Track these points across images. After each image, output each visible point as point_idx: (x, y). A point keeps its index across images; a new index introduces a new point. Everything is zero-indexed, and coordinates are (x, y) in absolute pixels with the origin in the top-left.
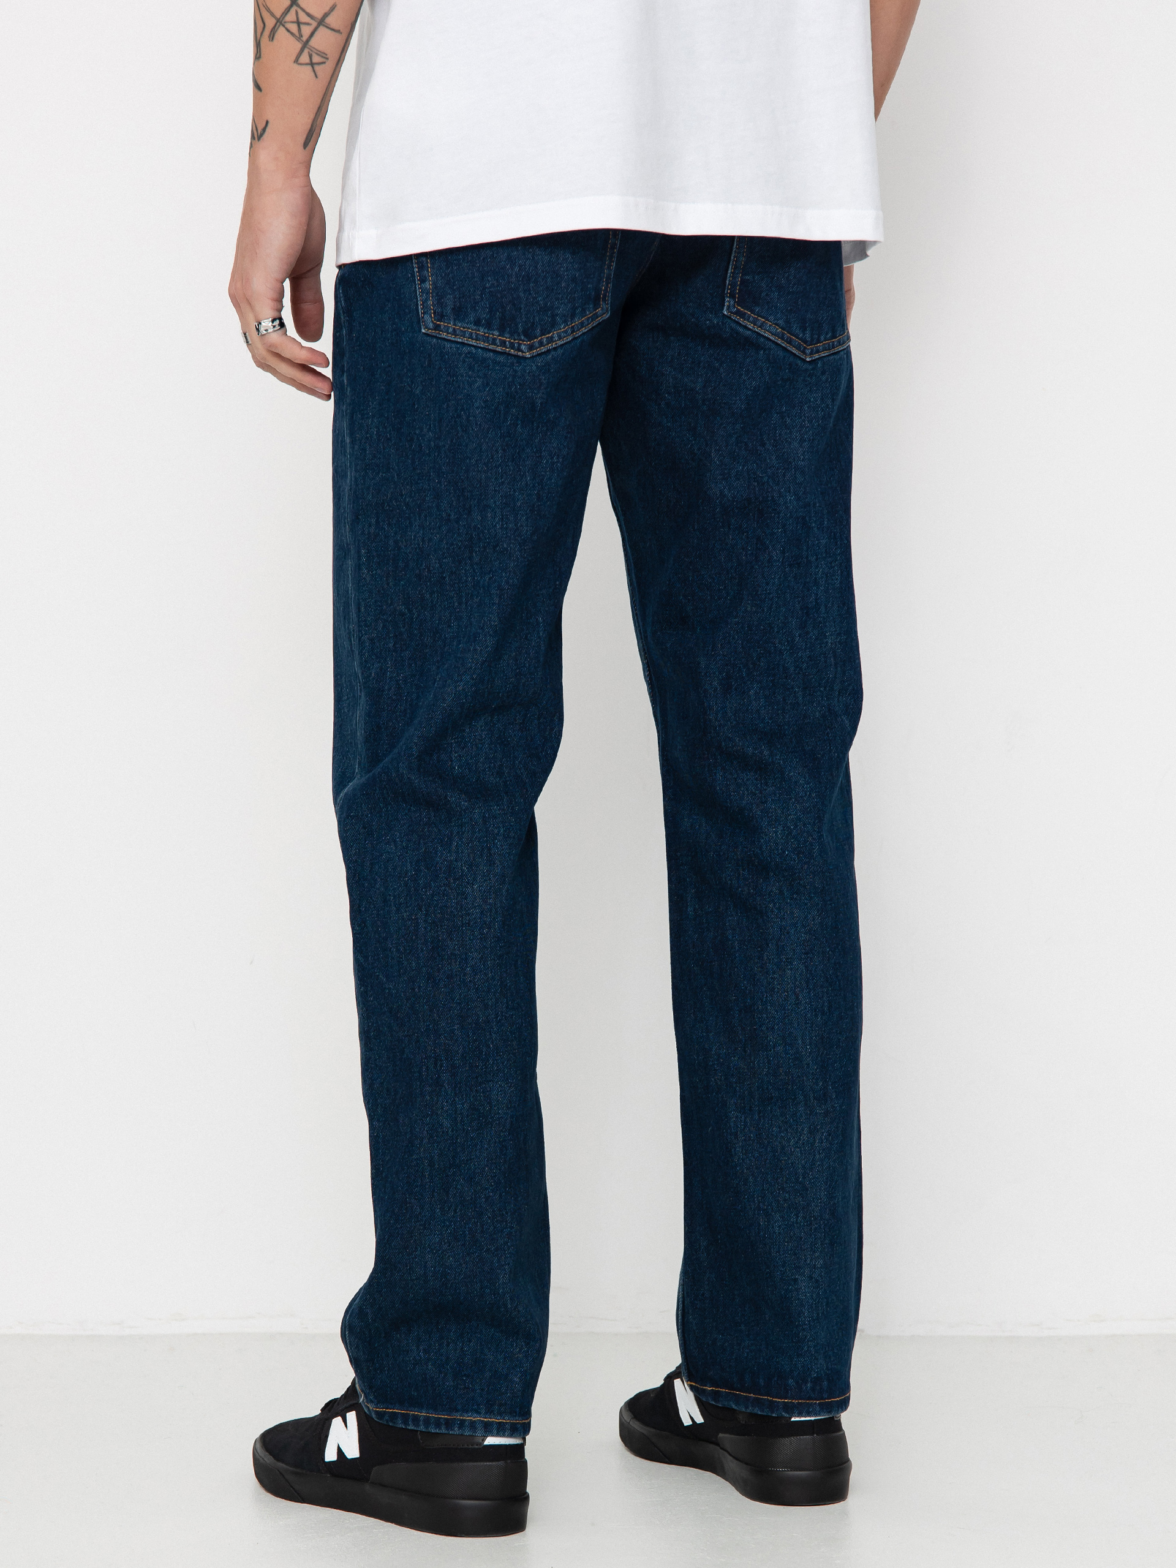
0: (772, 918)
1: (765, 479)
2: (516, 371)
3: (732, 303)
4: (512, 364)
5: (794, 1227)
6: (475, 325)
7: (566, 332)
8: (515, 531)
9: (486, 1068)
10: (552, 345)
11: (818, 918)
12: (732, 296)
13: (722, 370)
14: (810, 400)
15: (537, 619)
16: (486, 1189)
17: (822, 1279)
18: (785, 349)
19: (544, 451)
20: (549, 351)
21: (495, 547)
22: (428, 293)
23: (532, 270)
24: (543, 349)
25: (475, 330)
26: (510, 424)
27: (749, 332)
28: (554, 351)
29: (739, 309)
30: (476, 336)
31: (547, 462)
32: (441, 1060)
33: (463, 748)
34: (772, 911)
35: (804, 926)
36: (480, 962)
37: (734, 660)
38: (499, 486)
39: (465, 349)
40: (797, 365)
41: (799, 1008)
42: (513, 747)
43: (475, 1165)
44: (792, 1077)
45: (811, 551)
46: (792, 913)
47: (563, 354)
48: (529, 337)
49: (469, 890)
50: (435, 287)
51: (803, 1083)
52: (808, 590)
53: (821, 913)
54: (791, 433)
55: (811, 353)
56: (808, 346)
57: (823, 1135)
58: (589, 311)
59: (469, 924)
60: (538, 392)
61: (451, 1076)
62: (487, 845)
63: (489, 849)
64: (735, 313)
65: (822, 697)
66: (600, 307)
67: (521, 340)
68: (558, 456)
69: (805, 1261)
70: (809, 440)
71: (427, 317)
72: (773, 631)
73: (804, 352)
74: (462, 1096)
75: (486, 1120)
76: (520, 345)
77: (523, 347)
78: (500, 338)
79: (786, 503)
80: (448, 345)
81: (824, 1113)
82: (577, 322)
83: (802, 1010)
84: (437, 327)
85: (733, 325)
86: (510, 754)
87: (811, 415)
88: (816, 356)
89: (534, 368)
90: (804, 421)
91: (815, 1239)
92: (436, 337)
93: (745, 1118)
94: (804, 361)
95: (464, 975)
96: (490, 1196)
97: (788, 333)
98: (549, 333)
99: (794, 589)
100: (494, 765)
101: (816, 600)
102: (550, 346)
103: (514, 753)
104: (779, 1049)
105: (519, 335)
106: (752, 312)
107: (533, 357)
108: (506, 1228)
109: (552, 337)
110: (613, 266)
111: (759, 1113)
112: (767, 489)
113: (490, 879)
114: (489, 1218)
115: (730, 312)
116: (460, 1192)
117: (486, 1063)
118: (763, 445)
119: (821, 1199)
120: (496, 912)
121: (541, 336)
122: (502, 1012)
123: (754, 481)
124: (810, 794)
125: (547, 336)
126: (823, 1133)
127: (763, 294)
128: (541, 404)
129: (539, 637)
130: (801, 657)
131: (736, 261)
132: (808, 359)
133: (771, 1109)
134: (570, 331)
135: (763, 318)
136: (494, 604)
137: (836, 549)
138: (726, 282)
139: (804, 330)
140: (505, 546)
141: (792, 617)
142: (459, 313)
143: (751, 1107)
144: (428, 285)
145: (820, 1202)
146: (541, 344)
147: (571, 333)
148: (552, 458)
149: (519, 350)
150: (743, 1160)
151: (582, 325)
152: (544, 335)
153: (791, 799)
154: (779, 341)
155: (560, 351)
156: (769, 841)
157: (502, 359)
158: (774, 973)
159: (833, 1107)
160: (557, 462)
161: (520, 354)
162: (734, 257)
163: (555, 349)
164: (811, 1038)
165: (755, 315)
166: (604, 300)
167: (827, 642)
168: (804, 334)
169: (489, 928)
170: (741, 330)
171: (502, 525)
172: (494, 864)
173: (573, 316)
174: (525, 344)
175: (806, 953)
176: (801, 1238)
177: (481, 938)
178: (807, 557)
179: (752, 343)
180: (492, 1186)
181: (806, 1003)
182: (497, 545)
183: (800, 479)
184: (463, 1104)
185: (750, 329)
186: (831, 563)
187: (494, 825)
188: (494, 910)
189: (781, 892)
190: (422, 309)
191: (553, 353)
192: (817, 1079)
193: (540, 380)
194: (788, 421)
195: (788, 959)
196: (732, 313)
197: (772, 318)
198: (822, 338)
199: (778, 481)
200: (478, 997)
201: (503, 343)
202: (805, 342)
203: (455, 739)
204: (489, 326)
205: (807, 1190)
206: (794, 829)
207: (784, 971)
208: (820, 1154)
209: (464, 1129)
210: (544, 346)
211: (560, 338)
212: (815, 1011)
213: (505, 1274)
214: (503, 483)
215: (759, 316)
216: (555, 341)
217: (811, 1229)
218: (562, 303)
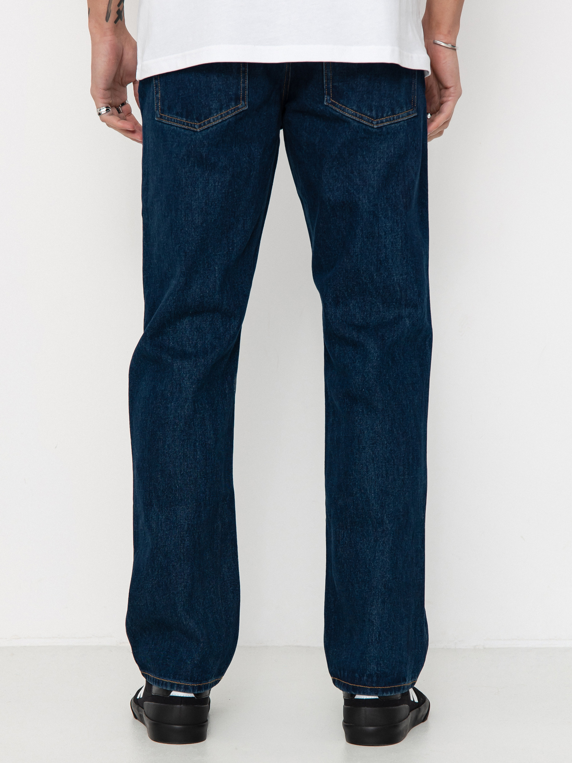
0: (356, 425)
1: (352, 191)
2: (192, 139)
3: (328, 98)
4: (191, 135)
5: (364, 592)
6: (176, 115)
7: (217, 117)
8: (192, 222)
9: (175, 498)
10: (210, 125)
11: (380, 425)
12: (329, 94)
13: (328, 133)
14: (380, 149)
15: (214, 268)
16: (173, 561)
17: (376, 621)
18: (359, 122)
19: (211, 179)
20: (208, 128)
21: (181, 230)
22: (158, 99)
23: (199, 86)
24: (206, 127)
25: (176, 118)
26: (191, 166)
27: (338, 114)
28: (211, 127)
29: (332, 102)
30: (177, 121)
31: (212, 185)
32: (152, 493)
33: (175, 333)
34: (357, 421)
35: (372, 429)
36: (172, 443)
37: (339, 288)
38: (183, 199)
39: (172, 128)
40: (369, 130)
41: (368, 473)
42: (205, 333)
43: (167, 548)
44: (365, 511)
45: (381, 230)
46: (367, 422)
47: (216, 129)
48: (200, 121)
49: (169, 405)
50: (161, 96)
51: (370, 514)
52: (380, 251)
53: (381, 423)
54: (368, 166)
55: (377, 123)
56: (375, 120)
57: (380, 543)
58: (232, 106)
59: (168, 423)
60: (203, 149)
61: (157, 501)
62: (179, 382)
63: (180, 385)
64: (331, 104)
65: (395, 308)
66: (240, 104)
67: (195, 122)
68: (218, 182)
69: (367, 611)
70: (378, 170)
71: (157, 112)
72: (361, 272)
73: (372, 123)
74: (162, 512)
75: (174, 525)
76: (195, 125)
77: (196, 126)
78: (187, 122)
79: (363, 203)
80: (165, 126)
81: (382, 531)
82: (224, 112)
83: (369, 475)
84: (161, 117)
85: (330, 110)
86: (203, 337)
87: (380, 156)
88: (382, 125)
89: (201, 137)
90: (376, 160)
91: (373, 599)
92: (161, 122)
93: (344, 532)
94: (373, 128)
95: (164, 450)
96: (174, 565)
97: (360, 113)
98: (209, 118)
99: (371, 250)
100: (192, 343)
101: (386, 256)
102: (209, 125)
103: (205, 336)
104: (358, 495)
105: (194, 120)
106: (339, 103)
107: (200, 131)
108: (184, 582)
109: (210, 120)
110: (246, 82)
111: (351, 530)
112: (353, 196)
113: (179, 400)
114: (174, 576)
115: (328, 103)
116: (160, 563)
117: (175, 496)
118: (352, 173)
119: (377, 578)
120: (181, 417)
121: (204, 120)
122: (184, 469)
123: (346, 192)
124: (377, 358)
125: (208, 120)
126: (380, 542)
127: (345, 93)
128: (206, 155)
129: (215, 277)
130: (379, 286)
131: (327, 76)
132: (375, 127)
133: (356, 528)
134: (220, 117)
135: (344, 106)
136: (182, 260)
137: (398, 229)
138: (324, 88)
139: (371, 111)
140: (186, 229)
141: (371, 265)
142: (170, 110)
143: (346, 527)
144: (159, 96)
145: (377, 579)
146: (205, 124)
147: (221, 118)
148: (215, 183)
149: (195, 128)
150: (342, 555)
151: (228, 113)
152: (206, 119)
153: (366, 361)
154: (354, 118)
155: (215, 128)
156: (355, 383)
157: (187, 132)
158: (356, 454)
159: (387, 528)
160: (219, 185)
161: (195, 130)
162: (325, 73)
163: (212, 126)
164: (374, 490)
165: (341, 104)
166: (244, 99)
167: (394, 279)
168: (371, 113)
169: (177, 425)
170: (334, 112)
171: (185, 219)
172: (182, 392)
173: (221, 110)
174: (197, 125)
175: (373, 444)
176: (366, 598)
177: (173, 431)
178: (379, 233)
179: (341, 120)
180: (176, 560)
181: (372, 471)
182: (183, 229)
183: (371, 191)
184: (162, 516)
185: (338, 112)
186: (395, 236)
187: (183, 372)
188: (180, 417)
189: (363, 411)
190: (156, 108)
191: (211, 129)
192: (378, 512)
193: (204, 143)
194: (367, 159)
195: (363, 447)
196: (329, 103)
197: (349, 106)
198: (385, 115)
199: (359, 192)
200: (170, 461)
201: (188, 125)
202: (372, 117)
203: (171, 328)
204: (182, 116)
205: (370, 572)
206: (367, 377)
207: (361, 453)
208: (378, 553)
209: (162, 529)
210: (206, 125)
211: (214, 121)
212: (377, 475)
213: (181, 606)
214: (185, 197)
215: (342, 105)
216: (211, 123)
217: (371, 594)
218: (214, 103)
